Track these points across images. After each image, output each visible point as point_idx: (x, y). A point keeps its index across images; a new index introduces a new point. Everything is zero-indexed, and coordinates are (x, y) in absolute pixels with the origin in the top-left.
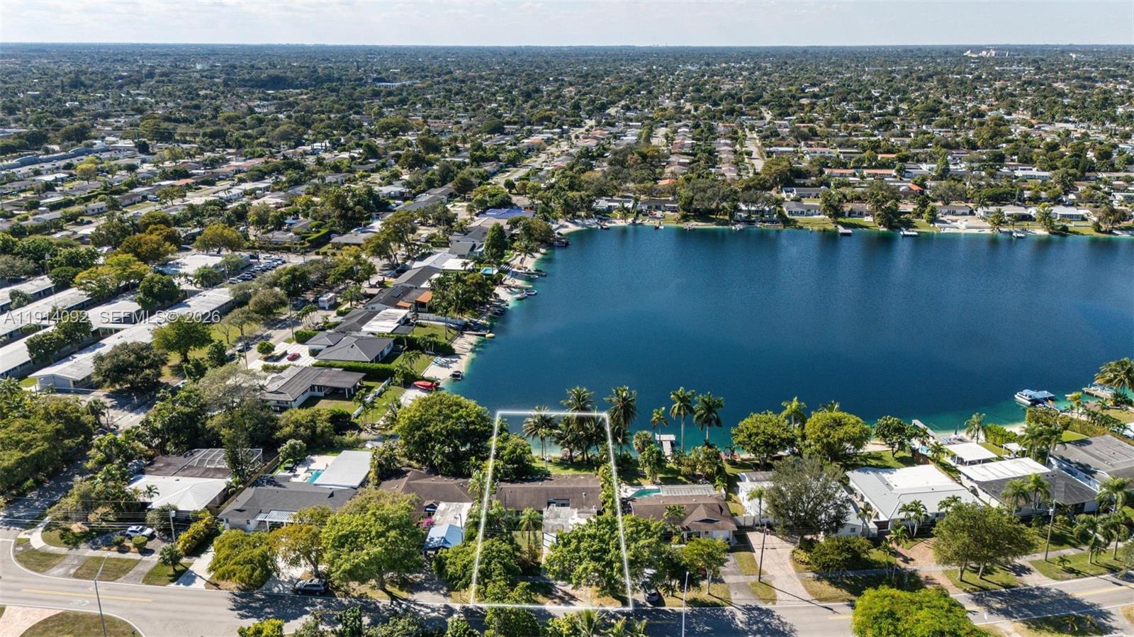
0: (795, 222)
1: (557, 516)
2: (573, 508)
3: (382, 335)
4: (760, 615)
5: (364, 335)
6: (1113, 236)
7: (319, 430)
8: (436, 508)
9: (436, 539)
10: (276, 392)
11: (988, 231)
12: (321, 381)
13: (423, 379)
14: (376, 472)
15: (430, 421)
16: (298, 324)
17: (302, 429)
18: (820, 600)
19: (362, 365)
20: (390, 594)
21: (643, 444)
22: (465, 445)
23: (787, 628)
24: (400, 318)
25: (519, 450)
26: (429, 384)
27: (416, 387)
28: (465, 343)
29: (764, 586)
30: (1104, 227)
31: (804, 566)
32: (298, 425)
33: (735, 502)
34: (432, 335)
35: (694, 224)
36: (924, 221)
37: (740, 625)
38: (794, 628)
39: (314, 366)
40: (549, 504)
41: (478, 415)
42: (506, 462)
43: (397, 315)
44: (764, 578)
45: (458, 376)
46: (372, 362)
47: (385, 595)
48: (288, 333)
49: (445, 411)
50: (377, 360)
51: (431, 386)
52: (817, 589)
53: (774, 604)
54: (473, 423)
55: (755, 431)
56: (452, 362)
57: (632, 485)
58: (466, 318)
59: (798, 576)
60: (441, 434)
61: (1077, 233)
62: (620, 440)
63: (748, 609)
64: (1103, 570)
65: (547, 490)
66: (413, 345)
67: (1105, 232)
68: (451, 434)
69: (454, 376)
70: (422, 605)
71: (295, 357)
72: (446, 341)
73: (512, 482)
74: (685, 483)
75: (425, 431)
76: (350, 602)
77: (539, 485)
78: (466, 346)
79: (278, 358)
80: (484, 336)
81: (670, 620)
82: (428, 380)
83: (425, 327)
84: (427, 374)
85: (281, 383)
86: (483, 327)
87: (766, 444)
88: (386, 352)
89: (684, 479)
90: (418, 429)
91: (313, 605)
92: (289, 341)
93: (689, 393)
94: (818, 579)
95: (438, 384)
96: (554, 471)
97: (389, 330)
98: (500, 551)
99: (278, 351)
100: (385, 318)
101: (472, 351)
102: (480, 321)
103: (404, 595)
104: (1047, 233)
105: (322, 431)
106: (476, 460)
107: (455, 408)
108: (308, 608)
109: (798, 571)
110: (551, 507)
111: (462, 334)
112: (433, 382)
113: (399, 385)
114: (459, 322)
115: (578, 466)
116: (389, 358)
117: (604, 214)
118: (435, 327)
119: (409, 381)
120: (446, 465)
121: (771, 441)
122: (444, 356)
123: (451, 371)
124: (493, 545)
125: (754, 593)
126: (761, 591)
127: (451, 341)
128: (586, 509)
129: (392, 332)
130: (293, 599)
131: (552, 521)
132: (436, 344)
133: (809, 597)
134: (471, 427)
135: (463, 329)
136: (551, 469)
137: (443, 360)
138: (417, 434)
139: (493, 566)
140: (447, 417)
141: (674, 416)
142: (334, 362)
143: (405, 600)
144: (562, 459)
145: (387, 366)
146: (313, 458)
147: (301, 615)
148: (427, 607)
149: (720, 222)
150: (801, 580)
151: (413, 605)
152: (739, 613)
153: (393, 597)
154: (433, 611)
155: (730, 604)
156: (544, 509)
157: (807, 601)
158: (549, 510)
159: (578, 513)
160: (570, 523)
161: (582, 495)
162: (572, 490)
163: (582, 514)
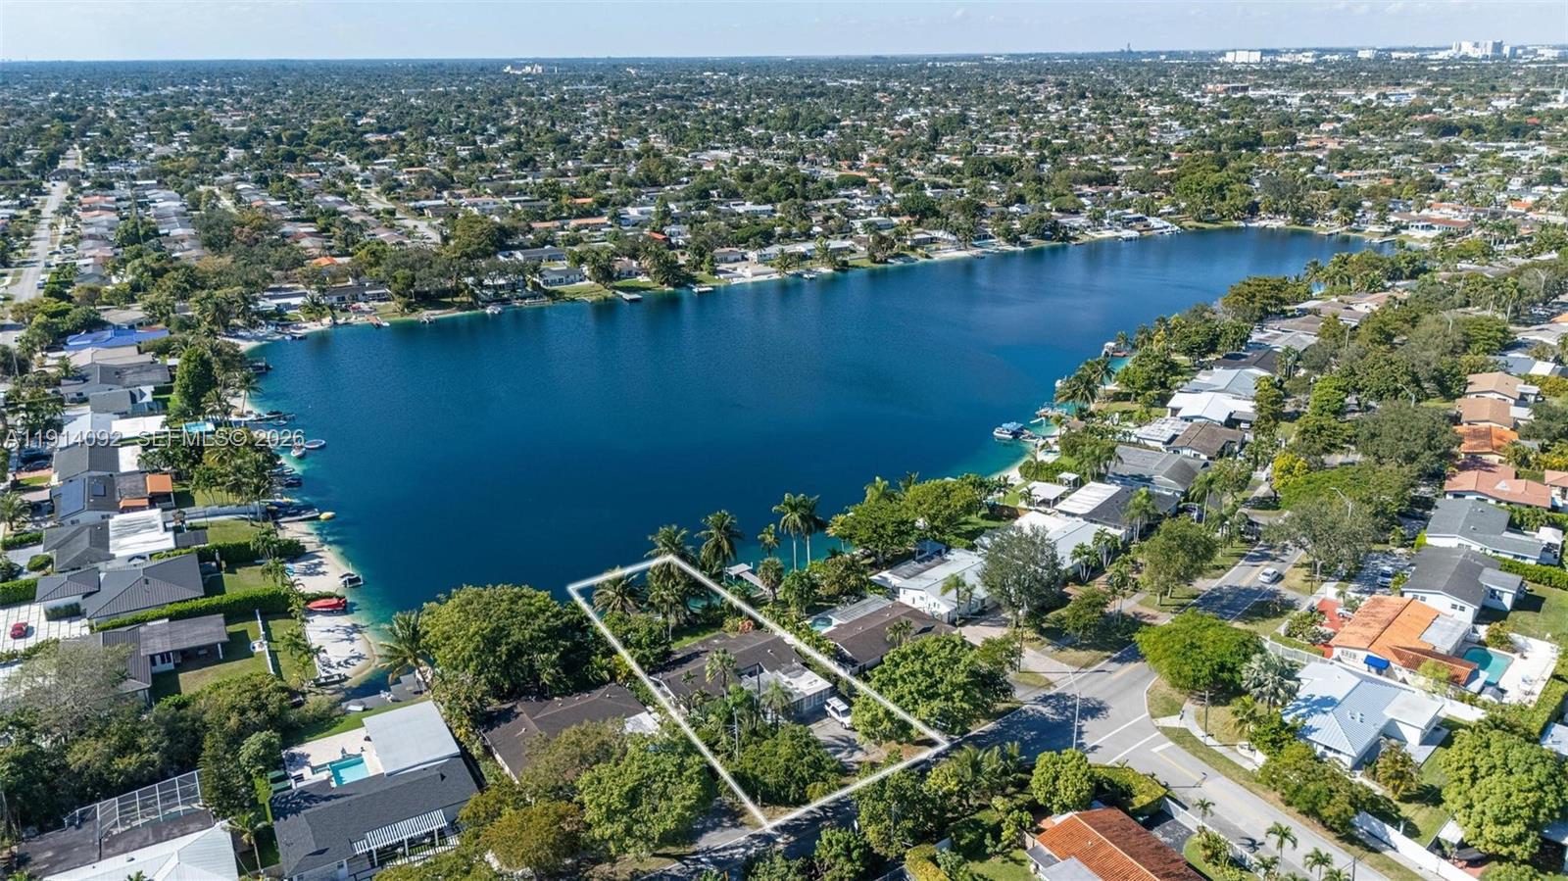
0: (561, 293)
3: (165, 555)
4: (1058, 701)
6: (889, 266)
11: (776, 276)
18: (1085, 666)
23: (1094, 703)
26: (330, 601)
27: (314, 612)
28: (300, 536)
29: (1031, 675)
30: (879, 255)
31: (1036, 642)
33: (904, 605)
35: (426, 315)
36: (705, 273)
37: (1054, 717)
38: (1099, 699)
45: (354, 580)
51: (337, 604)
52: (1071, 658)
53: (1056, 686)
56: (318, 564)
59: (1044, 653)
61: (857, 267)
63: (1041, 701)
64: (1235, 559)
67: (880, 262)
69: (347, 582)
70: (726, 849)
78: (307, 539)
80: (317, 517)
82: (325, 597)
83: (204, 528)
86: (299, 507)
94: (1062, 649)
95: (341, 598)
100: (132, 530)
101: (326, 542)
103: (688, 848)
104: (830, 271)
109: (1037, 650)
110: (745, 680)
111: (276, 524)
112: (330, 597)
116: (218, 586)
117: (279, 317)
118: (221, 525)
123: (335, 577)
125: (1028, 684)
126: (1031, 680)
129: (178, 546)
133: (1074, 668)
137: (303, 565)
143: (697, 852)
145: (228, 597)
148: (737, 847)
149: (461, 306)
150: (1050, 656)
151: (714, 855)
152: (1040, 708)
153: (680, 858)
154: (748, 848)
155: (1022, 704)
156: (742, 685)
157: (1077, 672)
158: (747, 684)
159: (784, 674)
160: (790, 687)
161: (768, 653)
162: (752, 652)
163: (789, 674)
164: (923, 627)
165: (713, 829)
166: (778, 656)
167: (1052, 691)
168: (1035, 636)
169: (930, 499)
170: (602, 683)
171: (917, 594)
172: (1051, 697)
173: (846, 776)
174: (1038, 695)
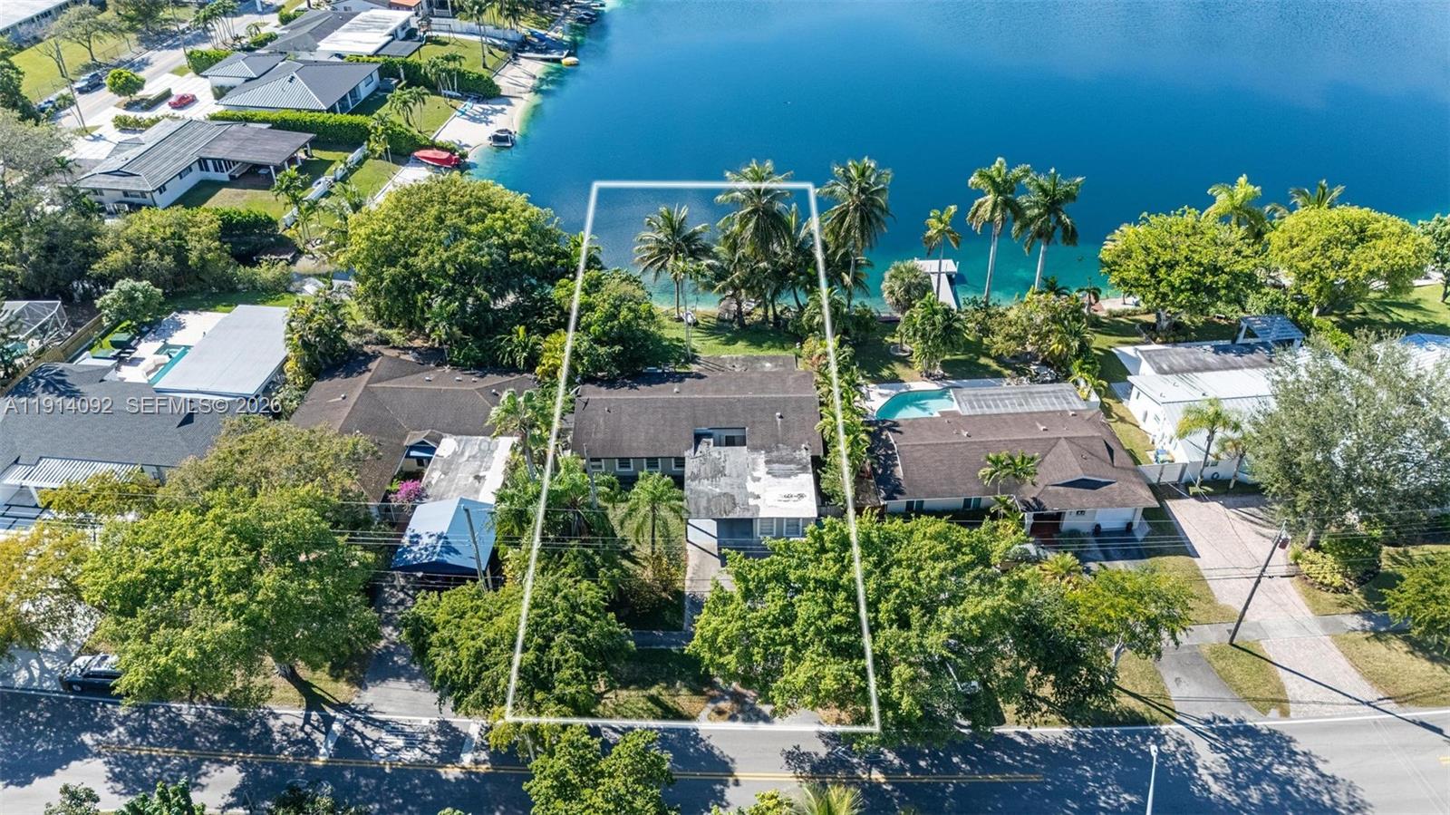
1: (718, 472)
2: (755, 449)
3: (357, 59)
4: (1259, 751)
5: (324, 58)
7: (193, 257)
8: (432, 450)
9: (425, 540)
10: (118, 173)
12: (221, 151)
13: (433, 146)
14: (299, 359)
15: (417, 243)
16: (205, 38)
17: (152, 254)
18: (1402, 700)
19: (307, 117)
20: (304, 687)
21: (907, 291)
22: (503, 297)
23: (1342, 798)
24: (393, 26)
25: (624, 312)
26: (445, 155)
27: (418, 162)
28: (520, 76)
29: (1245, 659)
31: (1329, 596)
32: (140, 246)
33: (1122, 419)
34: (454, 58)
37: (1216, 788)
38: (1360, 795)
39: (214, 118)
40: (698, 438)
41: (533, 228)
42: (598, 340)
43: (390, 20)
44: (1244, 635)
45: (505, 139)
46: (332, 110)
47: (293, 693)
48: (178, 56)
49: (453, 219)
50: (342, 105)
51: (448, 161)
52: (1381, 666)
53: (1285, 714)
54: (521, 246)
55: (1167, 257)
56: (496, 111)
57: (880, 381)
58: (525, 27)
59: (1325, 626)
60: (446, 275)
62: (847, 279)
63: (1222, 732)
65: (693, 404)
66: (414, 77)
68: (466, 274)
69: (496, 138)
70: (383, 725)
71: (185, 102)
72: (480, 70)
73: (610, 383)
74: (998, 375)
75: (406, 266)
76: (200, 715)
77: (670, 391)
78: (523, 81)
79: (152, 104)
80: (558, 61)
81: (1027, 769)
82: (442, 148)
83: (445, 44)
84: (444, 136)
85: (132, 153)
86: (558, 44)
87: (1196, 286)
88: (364, 92)
89: (995, 366)
90: (392, 261)
91: (103, 727)
92: (179, 72)
93: (1017, 172)
94: (1378, 636)
95: (464, 156)
96: (707, 348)
97: (371, 49)
98: (574, 608)
99: (151, 90)
100: (367, 26)
101: (536, 90)
102: (551, 34)
103: (342, 691)
105: (201, 258)
106: (528, 331)
107: (474, 211)
108: (87, 738)
109: (1319, 611)
110: (702, 447)
111: (515, 56)
112: (452, 151)
113: (380, 157)
114: (510, 36)
115: (756, 334)
116: (368, 106)
118: (464, 45)
119: (402, 149)
120: (461, 344)
121: (1209, 280)
122: (479, 100)
123: (492, 130)
124: (555, 592)
125: (1226, 679)
126: (1239, 669)
127: (495, 71)
128: (785, 452)
129: (376, 53)
130: (56, 706)
131: (705, 486)
132: (461, 75)
133: (1368, 693)
134: (516, 256)
135: (520, 47)
136: (697, 342)
137: (478, 107)
138: (388, 272)
139: (555, 654)
140: (458, 233)
141: (977, 226)
142: (253, 111)
143: (341, 707)
144: (720, 319)
145: (359, 119)
146: (182, 317)
147: (64, 761)
148: (395, 731)
150: (1335, 638)
151: (359, 726)
152: (1201, 747)
153: (313, 700)
154: (410, 745)
155: (1172, 717)
156: (688, 454)
157: (1368, 704)
158: (698, 454)
159: (767, 462)
160: (749, 490)
161: (774, 418)
162: (750, 406)
163: (776, 466)
164: (1080, 475)
165: (411, 678)
166: (787, 428)
167: (1266, 722)
168: (1338, 580)
169: (1313, 241)
170: (512, 369)
171: (1154, 409)
172: (1251, 732)
173: (696, 692)
174: (1221, 714)
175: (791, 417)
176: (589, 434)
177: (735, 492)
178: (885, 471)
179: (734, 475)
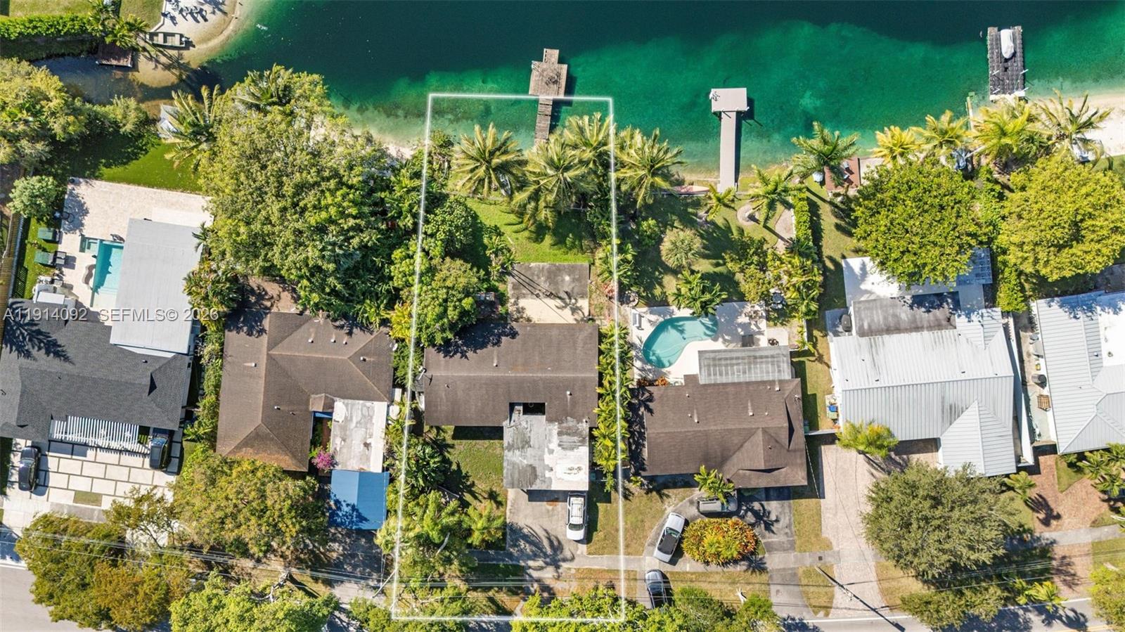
1: (526, 442)
2: (550, 420)
8: (331, 413)
18: (894, 607)
40: (512, 407)
53: (827, 615)
63: (789, 627)
65: (507, 381)
77: (491, 362)
110: (515, 416)
128: (571, 422)
131: (517, 457)
133: (878, 601)
150: (878, 564)
156: (505, 424)
157: (874, 610)
158: (512, 423)
159: (560, 434)
160: (547, 462)
161: (565, 395)
162: (549, 385)
163: (565, 438)
164: (762, 467)
165: (357, 581)
166: (574, 403)
167: (814, 620)
172: (803, 628)
174: (792, 615)
175: (577, 394)
176: (436, 406)
177: (536, 464)
178: (636, 448)
179: (537, 446)
